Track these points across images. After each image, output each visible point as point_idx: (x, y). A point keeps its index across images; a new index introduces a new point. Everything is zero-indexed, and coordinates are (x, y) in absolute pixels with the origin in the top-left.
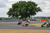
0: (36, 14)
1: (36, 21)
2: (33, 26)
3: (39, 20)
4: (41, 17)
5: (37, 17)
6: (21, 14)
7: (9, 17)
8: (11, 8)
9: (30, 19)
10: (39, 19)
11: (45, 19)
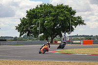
0: (72, 30)
1: (73, 43)
2: (67, 53)
3: (79, 42)
4: (83, 36)
5: (76, 36)
6: (44, 30)
7: (21, 35)
8: (24, 18)
9: (61, 40)
10: (79, 40)
11: (91, 39)
